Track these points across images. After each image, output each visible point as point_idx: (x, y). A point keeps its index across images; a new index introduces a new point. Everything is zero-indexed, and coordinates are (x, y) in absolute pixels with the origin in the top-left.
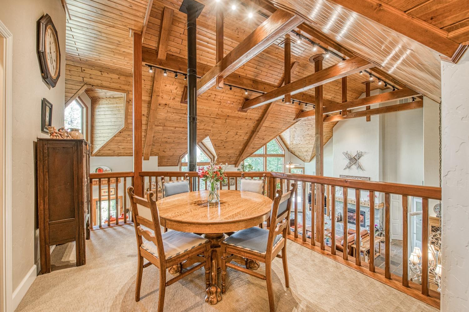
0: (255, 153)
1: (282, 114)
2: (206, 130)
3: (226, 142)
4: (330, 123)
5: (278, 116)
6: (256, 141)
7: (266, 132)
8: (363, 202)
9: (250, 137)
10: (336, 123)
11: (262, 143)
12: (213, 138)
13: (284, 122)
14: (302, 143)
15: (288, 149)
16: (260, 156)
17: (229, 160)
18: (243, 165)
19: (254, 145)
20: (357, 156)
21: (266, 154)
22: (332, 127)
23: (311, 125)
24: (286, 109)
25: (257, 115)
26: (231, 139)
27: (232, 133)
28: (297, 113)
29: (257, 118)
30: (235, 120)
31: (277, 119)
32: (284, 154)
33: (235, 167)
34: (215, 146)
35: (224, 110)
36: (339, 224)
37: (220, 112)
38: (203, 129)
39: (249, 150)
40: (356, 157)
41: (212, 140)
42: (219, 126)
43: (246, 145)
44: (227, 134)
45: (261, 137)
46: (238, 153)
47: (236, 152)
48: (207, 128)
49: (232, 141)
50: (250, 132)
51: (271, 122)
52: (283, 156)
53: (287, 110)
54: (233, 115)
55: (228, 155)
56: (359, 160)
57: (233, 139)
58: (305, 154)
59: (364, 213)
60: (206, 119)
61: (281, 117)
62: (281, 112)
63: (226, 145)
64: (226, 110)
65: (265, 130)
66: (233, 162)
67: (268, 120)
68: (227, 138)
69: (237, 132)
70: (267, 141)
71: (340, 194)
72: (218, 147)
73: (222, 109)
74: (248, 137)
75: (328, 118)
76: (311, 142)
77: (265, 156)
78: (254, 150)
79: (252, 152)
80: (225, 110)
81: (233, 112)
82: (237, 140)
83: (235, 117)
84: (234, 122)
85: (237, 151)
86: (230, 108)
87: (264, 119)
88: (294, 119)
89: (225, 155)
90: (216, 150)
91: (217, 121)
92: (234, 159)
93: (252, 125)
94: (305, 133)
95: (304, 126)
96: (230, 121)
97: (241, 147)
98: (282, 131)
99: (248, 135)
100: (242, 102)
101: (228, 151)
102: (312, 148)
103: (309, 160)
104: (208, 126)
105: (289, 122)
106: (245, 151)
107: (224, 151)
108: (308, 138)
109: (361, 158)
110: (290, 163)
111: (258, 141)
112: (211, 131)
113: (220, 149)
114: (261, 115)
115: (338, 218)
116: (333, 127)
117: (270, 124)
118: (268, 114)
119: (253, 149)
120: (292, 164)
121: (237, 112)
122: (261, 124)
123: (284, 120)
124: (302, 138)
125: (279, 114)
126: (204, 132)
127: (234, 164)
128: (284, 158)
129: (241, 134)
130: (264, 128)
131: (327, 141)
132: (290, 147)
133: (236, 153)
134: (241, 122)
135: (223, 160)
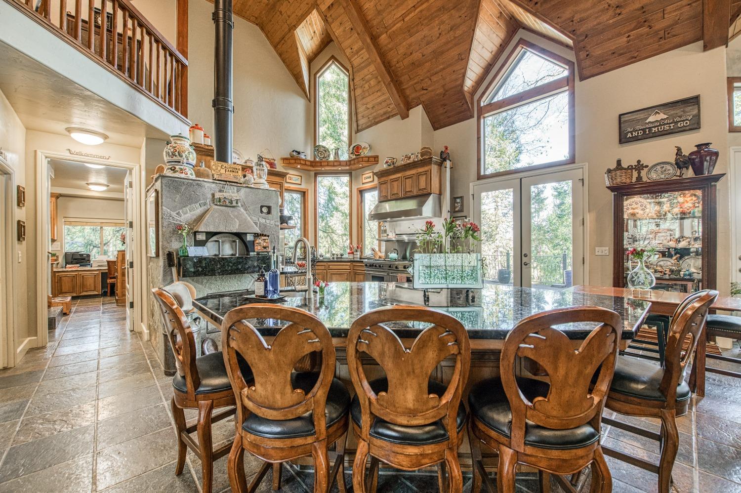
89: (608, 19)
135: (612, 45)
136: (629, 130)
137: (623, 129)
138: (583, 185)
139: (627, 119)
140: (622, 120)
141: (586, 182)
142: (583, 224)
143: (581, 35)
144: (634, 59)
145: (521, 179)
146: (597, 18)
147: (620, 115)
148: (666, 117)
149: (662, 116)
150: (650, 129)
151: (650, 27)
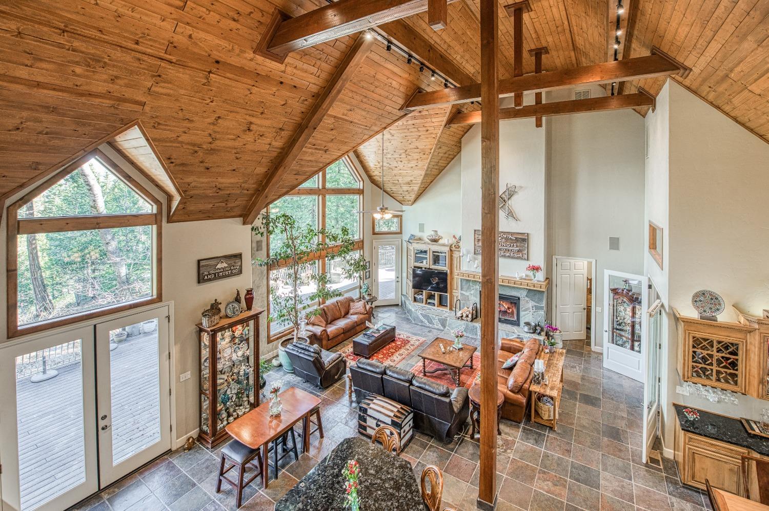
0: (300, 186)
1: (377, 90)
2: (126, 100)
3: (212, 151)
4: (460, 129)
5: (370, 94)
6: (306, 153)
7: (333, 132)
8: (518, 279)
9: (291, 143)
10: (468, 130)
11: (321, 160)
12: (157, 133)
13: (381, 112)
14: (401, 167)
15: (370, 177)
16: (311, 192)
17: (224, 204)
18: (267, 217)
19: (302, 166)
20: (507, 193)
21: (324, 187)
22: (460, 136)
23: (425, 129)
24: (388, 78)
25: (312, 79)
26: (230, 143)
27: (231, 123)
28: (409, 93)
29: (314, 89)
30: (245, 80)
31: (364, 100)
32: (361, 188)
33: (244, 223)
34: (168, 162)
35: (199, 35)
36: (474, 326)
37: (181, 40)
38: (108, 95)
39: (285, 176)
40: (503, 196)
41: (154, 140)
42: (182, 92)
43: (279, 161)
44: (214, 124)
45: (319, 145)
46: (251, 185)
47: (245, 182)
48: (129, 93)
49: (235, 151)
50: (291, 128)
51: (349, 107)
52: (360, 192)
53: (390, 81)
54: (234, 60)
55: (221, 193)
56: (510, 202)
57: (236, 144)
58: (405, 188)
59: (519, 299)
60: (117, 54)
61: (375, 95)
62: (376, 83)
63: (211, 160)
64: (209, 37)
65: (332, 126)
66: (238, 211)
67: (342, 101)
68: (214, 139)
69: (251, 123)
70: (335, 157)
71: (475, 266)
72: (183, 165)
73: (189, 30)
74: (283, 141)
75: (460, 115)
76: (420, 164)
77: (322, 192)
78: (300, 178)
79: (296, 182)
80: (202, 35)
81: (237, 51)
82: (250, 147)
83: (242, 71)
84: (239, 89)
85: (251, 181)
86: (224, 35)
87: (334, 92)
88: (401, 109)
89: (210, 192)
90: (172, 175)
91: (172, 72)
92: (241, 202)
93: (297, 106)
94: (411, 146)
95: (411, 130)
96: (227, 82)
97: (261, 170)
98: (372, 133)
99: (286, 134)
100: (267, 20)
101: (220, 180)
102: (422, 177)
103: (412, 200)
104: (127, 86)
105: (389, 113)
106: (274, 180)
107: (206, 180)
108: (416, 156)
109: (514, 198)
110: (381, 209)
111: (312, 154)
112: (147, 108)
113: (192, 173)
114: (327, 81)
115: (472, 315)
116: (463, 136)
117: (345, 112)
118: (345, 80)
119: (297, 177)
120: (386, 211)
121: (250, 54)
122: (324, 106)
123: (380, 106)
124: (403, 156)
125: (372, 88)
126: (113, 106)
127: (240, 216)
128: (361, 196)
129: (263, 129)
130: (331, 120)
131: (448, 164)
132: (376, 173)
133: (246, 186)
134: (264, 92)
135: (201, 207)
136: (206, 273)
137: (201, 272)
138: (169, 322)
139: (204, 264)
140: (201, 264)
141: (172, 318)
142: (169, 358)
143: (189, 195)
144: (209, 218)
145: (95, 326)
146: (205, 189)
147: (199, 261)
148: (226, 265)
149: (225, 265)
150: (218, 273)
151: (226, 204)
